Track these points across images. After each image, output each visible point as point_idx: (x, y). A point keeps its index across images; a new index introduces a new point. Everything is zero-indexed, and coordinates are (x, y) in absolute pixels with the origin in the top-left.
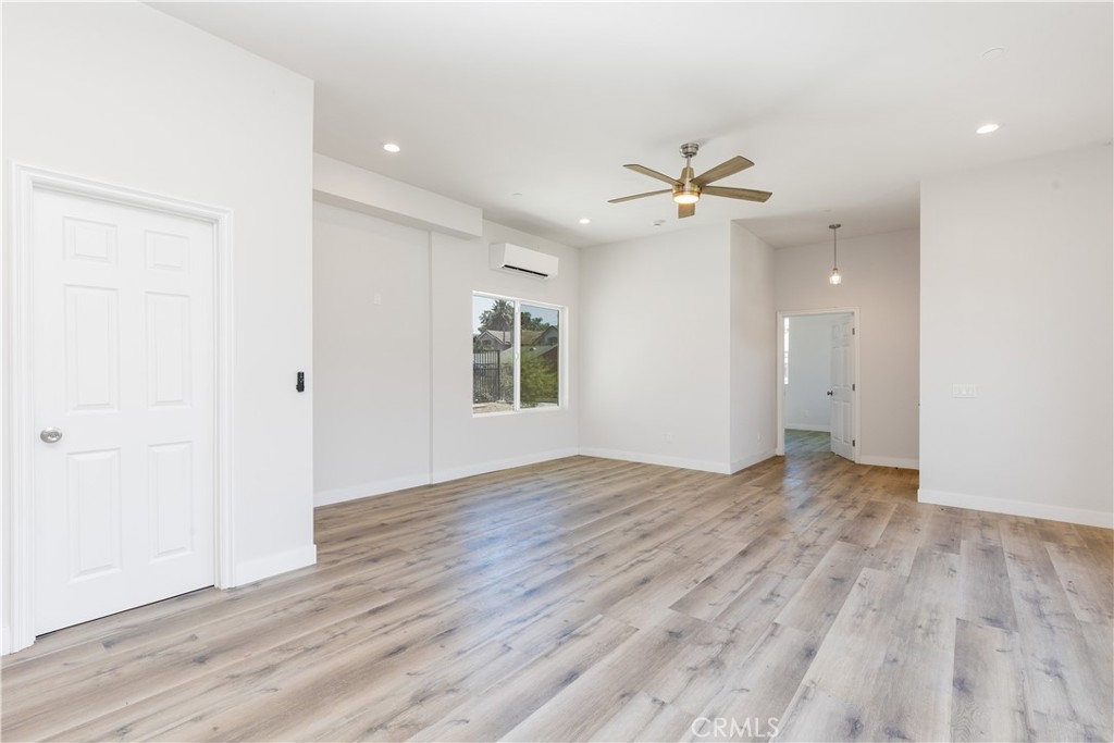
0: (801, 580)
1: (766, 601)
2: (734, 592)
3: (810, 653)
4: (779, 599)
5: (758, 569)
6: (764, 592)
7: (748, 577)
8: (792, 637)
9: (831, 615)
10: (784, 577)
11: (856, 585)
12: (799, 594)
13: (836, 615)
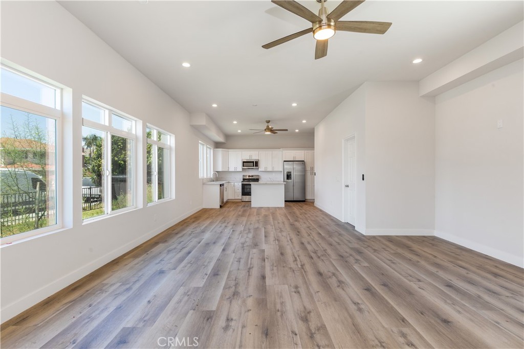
0: (231, 269)
1: (240, 258)
2: (252, 258)
3: (224, 250)
4: (236, 260)
5: (251, 270)
6: (242, 261)
7: (252, 266)
8: (229, 252)
9: (219, 260)
10: (238, 269)
11: (208, 274)
12: (230, 263)
13: (217, 260)
